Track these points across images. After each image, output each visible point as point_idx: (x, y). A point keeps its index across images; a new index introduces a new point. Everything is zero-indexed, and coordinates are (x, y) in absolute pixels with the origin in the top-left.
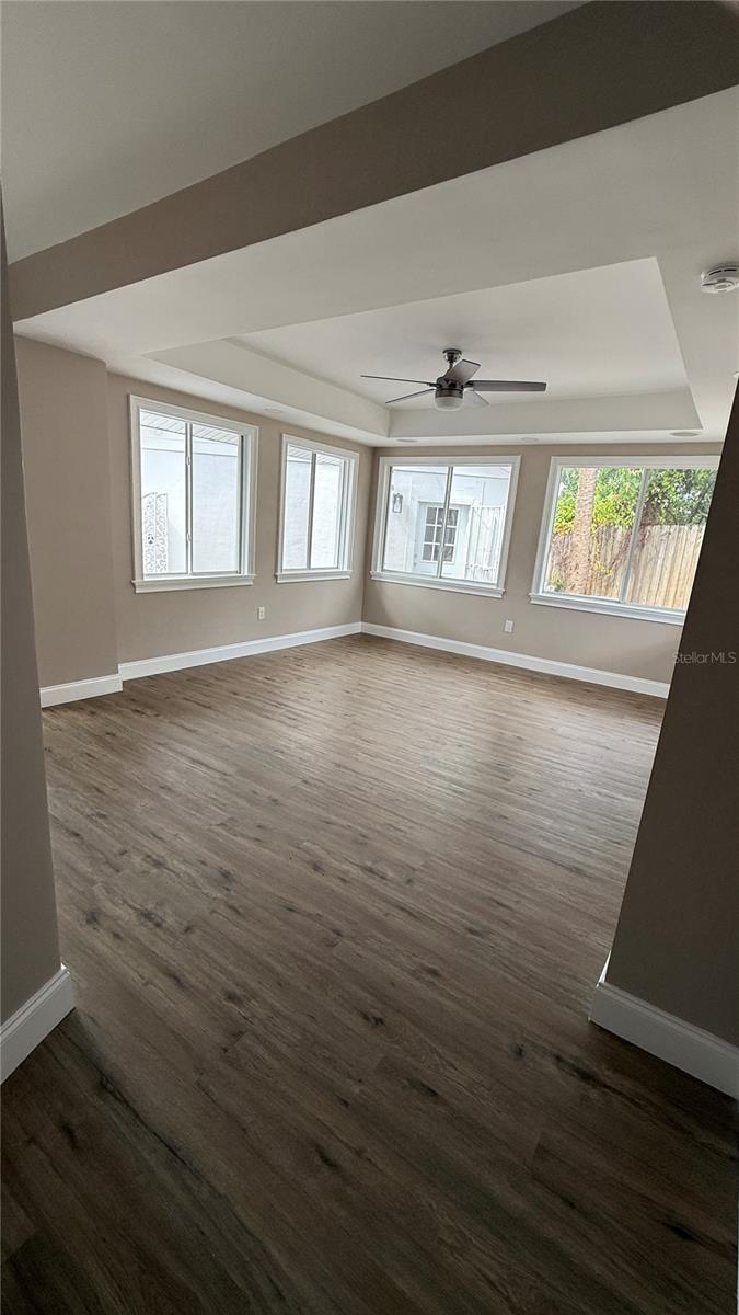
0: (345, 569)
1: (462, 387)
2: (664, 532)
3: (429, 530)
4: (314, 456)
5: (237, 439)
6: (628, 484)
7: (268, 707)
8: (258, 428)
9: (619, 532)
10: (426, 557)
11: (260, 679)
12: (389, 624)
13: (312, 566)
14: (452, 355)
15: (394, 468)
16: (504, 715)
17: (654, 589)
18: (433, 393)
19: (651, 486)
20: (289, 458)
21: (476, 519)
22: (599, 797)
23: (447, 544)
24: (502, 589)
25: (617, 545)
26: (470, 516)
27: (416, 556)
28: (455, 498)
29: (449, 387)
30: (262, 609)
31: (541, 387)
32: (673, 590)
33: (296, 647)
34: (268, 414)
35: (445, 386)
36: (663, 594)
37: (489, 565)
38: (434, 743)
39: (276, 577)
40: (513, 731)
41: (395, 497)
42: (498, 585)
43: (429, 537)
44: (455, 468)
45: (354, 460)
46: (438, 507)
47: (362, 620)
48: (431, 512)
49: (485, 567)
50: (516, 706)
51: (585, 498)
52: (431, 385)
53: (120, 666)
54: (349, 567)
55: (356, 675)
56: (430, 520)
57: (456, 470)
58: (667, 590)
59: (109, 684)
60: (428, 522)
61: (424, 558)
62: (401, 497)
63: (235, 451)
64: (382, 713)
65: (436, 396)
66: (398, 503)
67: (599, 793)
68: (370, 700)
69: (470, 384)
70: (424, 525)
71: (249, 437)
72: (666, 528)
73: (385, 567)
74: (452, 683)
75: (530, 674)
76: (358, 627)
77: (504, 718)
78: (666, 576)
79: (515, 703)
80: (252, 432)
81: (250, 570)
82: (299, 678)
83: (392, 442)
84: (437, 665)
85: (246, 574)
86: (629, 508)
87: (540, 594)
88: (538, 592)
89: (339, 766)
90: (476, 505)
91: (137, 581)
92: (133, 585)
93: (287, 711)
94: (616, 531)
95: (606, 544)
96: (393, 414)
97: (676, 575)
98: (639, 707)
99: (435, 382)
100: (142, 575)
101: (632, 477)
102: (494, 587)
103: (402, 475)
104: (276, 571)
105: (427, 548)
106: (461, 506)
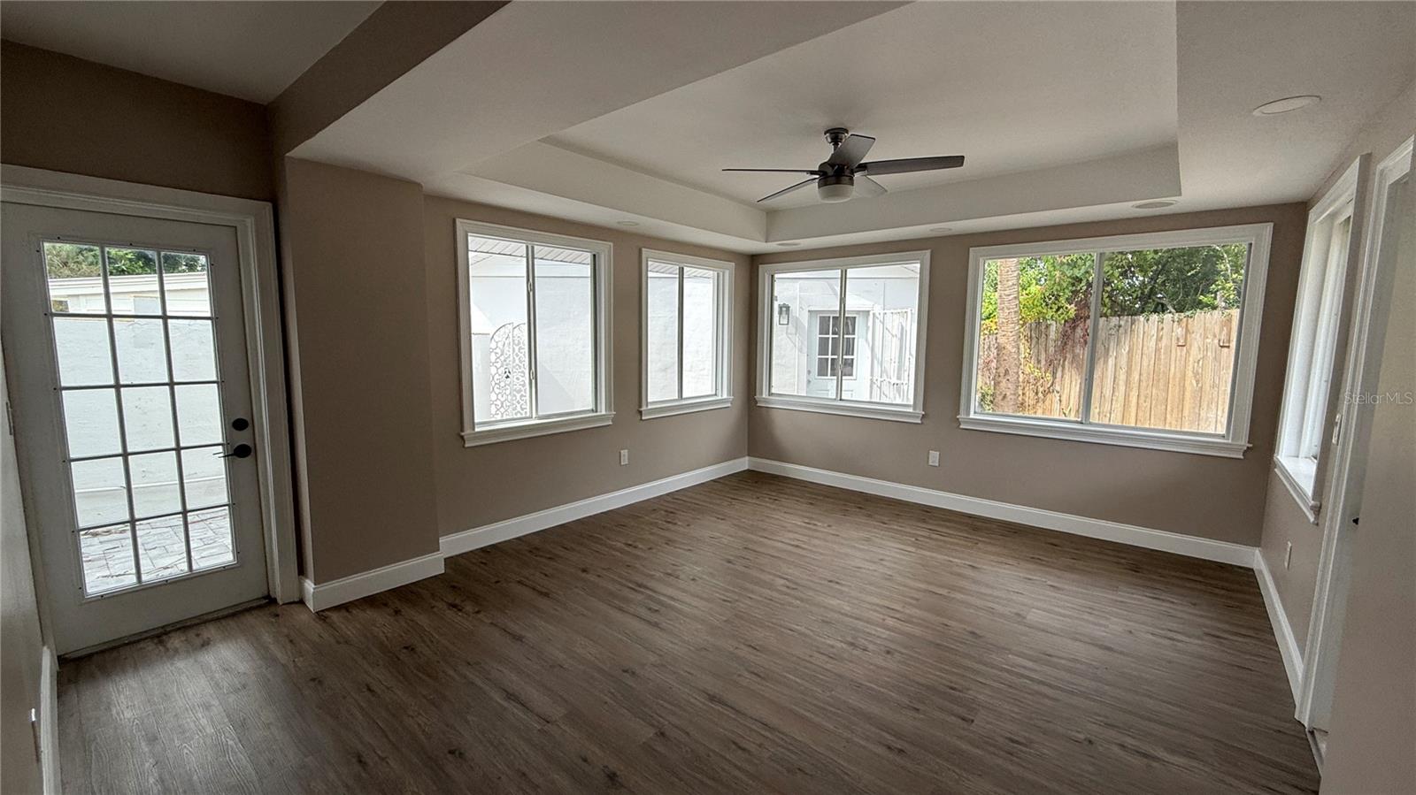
0: (725, 396)
1: (853, 172)
2: (1112, 324)
3: (823, 342)
4: (681, 271)
5: (588, 257)
6: (1058, 274)
7: (626, 592)
8: (612, 244)
9: (1053, 328)
10: (822, 372)
11: (619, 545)
12: (781, 456)
13: (684, 396)
14: (836, 135)
15: (776, 276)
16: (944, 592)
17: (1108, 392)
18: (816, 184)
19: (1087, 272)
20: (650, 274)
21: (879, 326)
22: (1121, 753)
23: (845, 357)
24: (921, 412)
25: (1051, 343)
26: (870, 324)
27: (809, 372)
28: (853, 304)
29: (836, 173)
30: (625, 452)
31: (957, 161)
32: (1134, 394)
33: (668, 494)
34: (624, 228)
35: (830, 171)
36: (1121, 398)
37: (899, 378)
38: (850, 648)
39: (640, 413)
40: (961, 621)
41: (781, 308)
42: (915, 406)
43: (823, 350)
44: (848, 270)
45: (728, 271)
46: (832, 316)
47: (749, 455)
48: (824, 321)
49: (894, 380)
50: (959, 575)
51: (1006, 293)
52: (812, 173)
53: (441, 540)
54: (729, 394)
55: (741, 533)
56: (824, 330)
57: (851, 273)
58: (1127, 396)
59: (428, 566)
60: (820, 334)
61: (819, 375)
62: (788, 308)
63: (588, 271)
64: (775, 594)
65: (819, 187)
66: (784, 313)
67: (1122, 746)
68: (758, 574)
69: (863, 167)
70: (817, 336)
71: (603, 256)
72: (1114, 320)
73: (773, 391)
74: (868, 540)
75: (970, 521)
76: (743, 464)
77: (945, 597)
78: (1122, 377)
79: (956, 569)
80: (605, 248)
81: (608, 407)
82: (669, 542)
83: (772, 247)
84: (845, 512)
85: (604, 413)
86: (1062, 300)
87: (972, 416)
88: (968, 414)
89: (712, 698)
90: (878, 309)
91: (467, 432)
92: (462, 437)
93: (649, 597)
94: (1048, 327)
95: (1037, 343)
96: (771, 216)
97: (1136, 376)
98: (1135, 569)
99: (817, 169)
100: (473, 425)
101: (1062, 264)
102: (911, 410)
103: (787, 284)
104: (640, 406)
105: (822, 363)
106: (858, 312)
